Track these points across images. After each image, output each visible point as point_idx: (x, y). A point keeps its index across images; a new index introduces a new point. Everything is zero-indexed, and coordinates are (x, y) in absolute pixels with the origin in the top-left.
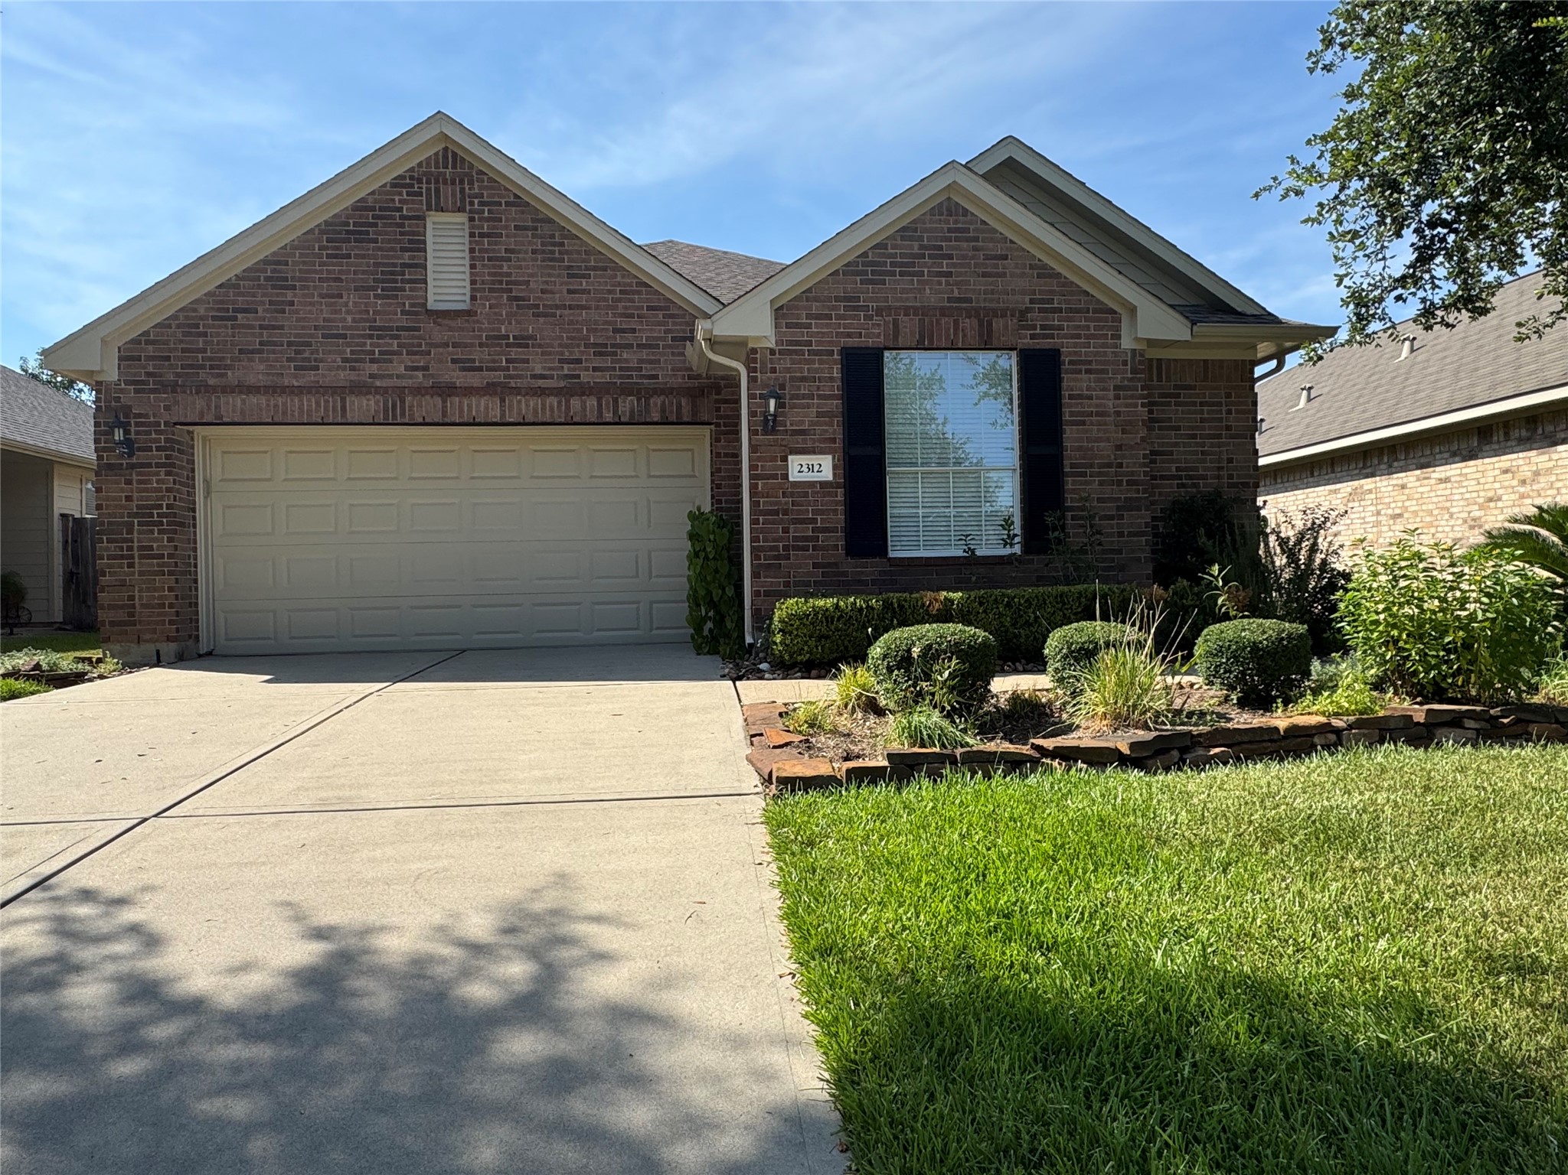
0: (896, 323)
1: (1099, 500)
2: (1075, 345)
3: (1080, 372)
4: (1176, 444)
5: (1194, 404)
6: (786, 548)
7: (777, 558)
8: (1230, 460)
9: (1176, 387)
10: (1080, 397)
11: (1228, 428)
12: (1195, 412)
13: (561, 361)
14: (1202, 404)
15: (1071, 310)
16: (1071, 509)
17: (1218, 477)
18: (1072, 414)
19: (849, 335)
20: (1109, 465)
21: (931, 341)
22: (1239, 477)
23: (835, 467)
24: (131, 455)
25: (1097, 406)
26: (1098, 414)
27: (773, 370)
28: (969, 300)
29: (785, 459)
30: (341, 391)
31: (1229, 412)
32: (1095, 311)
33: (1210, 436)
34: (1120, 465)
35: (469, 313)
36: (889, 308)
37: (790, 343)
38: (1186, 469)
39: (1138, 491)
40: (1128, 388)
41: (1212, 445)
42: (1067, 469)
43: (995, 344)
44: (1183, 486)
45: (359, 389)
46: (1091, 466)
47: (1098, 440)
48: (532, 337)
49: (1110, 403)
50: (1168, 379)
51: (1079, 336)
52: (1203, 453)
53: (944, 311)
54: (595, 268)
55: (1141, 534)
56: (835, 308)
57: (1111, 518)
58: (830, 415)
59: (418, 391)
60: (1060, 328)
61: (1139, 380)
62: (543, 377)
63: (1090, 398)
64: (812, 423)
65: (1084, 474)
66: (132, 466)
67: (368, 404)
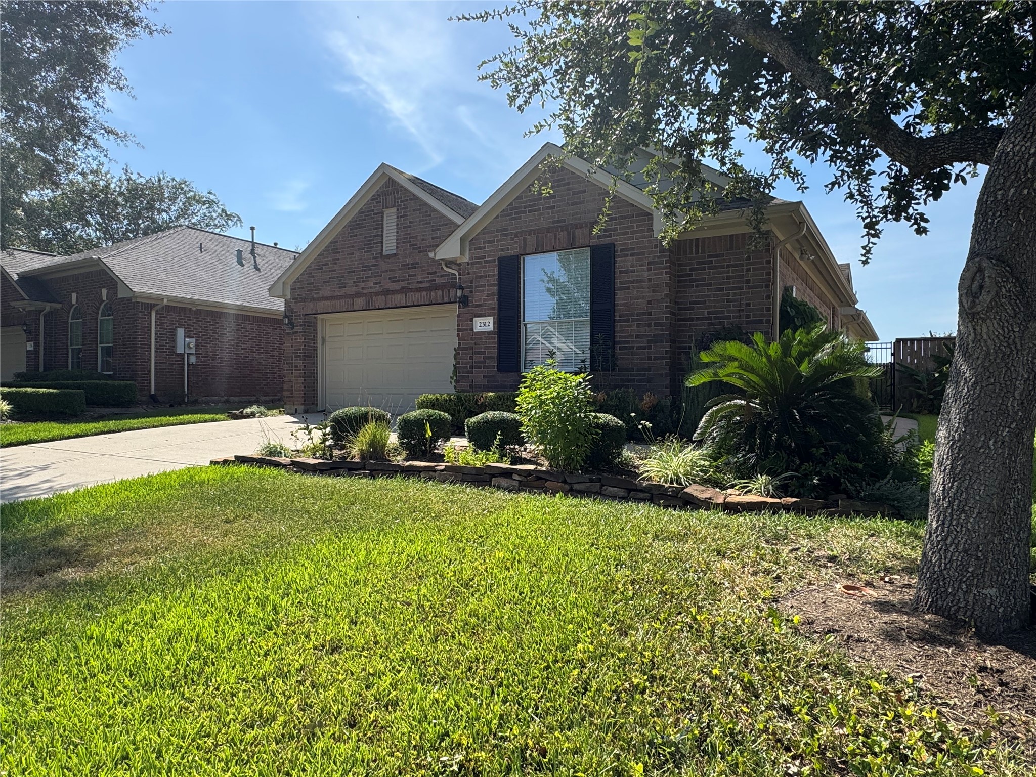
0: (525, 240)
1: (637, 337)
2: (625, 239)
3: (627, 256)
4: (708, 296)
5: (723, 267)
6: (472, 367)
7: (468, 372)
8: (748, 305)
9: (709, 256)
10: (626, 272)
11: (748, 281)
12: (723, 272)
13: (428, 274)
14: (728, 266)
15: (622, 217)
16: (619, 343)
17: (740, 317)
18: (621, 283)
19: (502, 250)
20: (644, 314)
21: (542, 248)
22: (754, 316)
23: (494, 323)
24: (293, 328)
25: (637, 276)
26: (638, 281)
27: (468, 274)
28: (564, 221)
29: (472, 320)
30: (352, 296)
31: (748, 270)
32: (638, 215)
33: (734, 288)
34: (650, 314)
35: (395, 255)
36: (521, 232)
37: (476, 258)
38: (714, 313)
39: (662, 330)
40: (657, 263)
41: (735, 294)
42: (617, 318)
43: (577, 245)
44: (712, 324)
45: (358, 295)
46: (632, 315)
47: (638, 298)
48: (418, 263)
49: (646, 274)
50: (703, 252)
51: (627, 233)
52: (728, 301)
53: (549, 230)
54: (443, 225)
55: (663, 358)
56: (497, 236)
57: (644, 348)
58: (492, 295)
59: (377, 294)
60: (616, 230)
61: (665, 257)
62: (421, 282)
63: (633, 272)
64: (485, 300)
65: (627, 321)
66: (293, 333)
67: (360, 302)
